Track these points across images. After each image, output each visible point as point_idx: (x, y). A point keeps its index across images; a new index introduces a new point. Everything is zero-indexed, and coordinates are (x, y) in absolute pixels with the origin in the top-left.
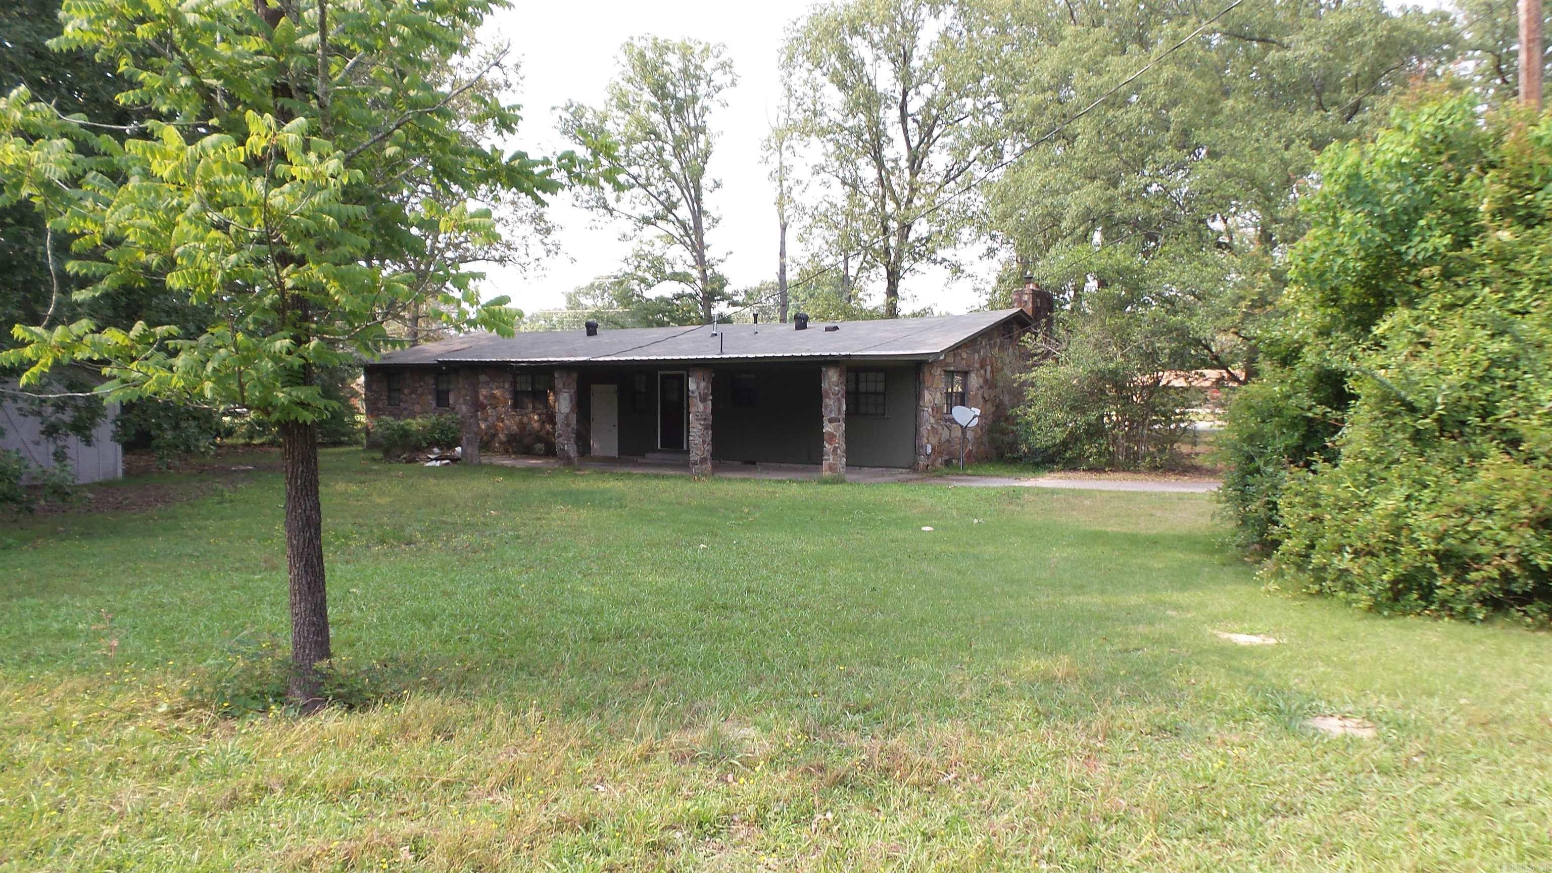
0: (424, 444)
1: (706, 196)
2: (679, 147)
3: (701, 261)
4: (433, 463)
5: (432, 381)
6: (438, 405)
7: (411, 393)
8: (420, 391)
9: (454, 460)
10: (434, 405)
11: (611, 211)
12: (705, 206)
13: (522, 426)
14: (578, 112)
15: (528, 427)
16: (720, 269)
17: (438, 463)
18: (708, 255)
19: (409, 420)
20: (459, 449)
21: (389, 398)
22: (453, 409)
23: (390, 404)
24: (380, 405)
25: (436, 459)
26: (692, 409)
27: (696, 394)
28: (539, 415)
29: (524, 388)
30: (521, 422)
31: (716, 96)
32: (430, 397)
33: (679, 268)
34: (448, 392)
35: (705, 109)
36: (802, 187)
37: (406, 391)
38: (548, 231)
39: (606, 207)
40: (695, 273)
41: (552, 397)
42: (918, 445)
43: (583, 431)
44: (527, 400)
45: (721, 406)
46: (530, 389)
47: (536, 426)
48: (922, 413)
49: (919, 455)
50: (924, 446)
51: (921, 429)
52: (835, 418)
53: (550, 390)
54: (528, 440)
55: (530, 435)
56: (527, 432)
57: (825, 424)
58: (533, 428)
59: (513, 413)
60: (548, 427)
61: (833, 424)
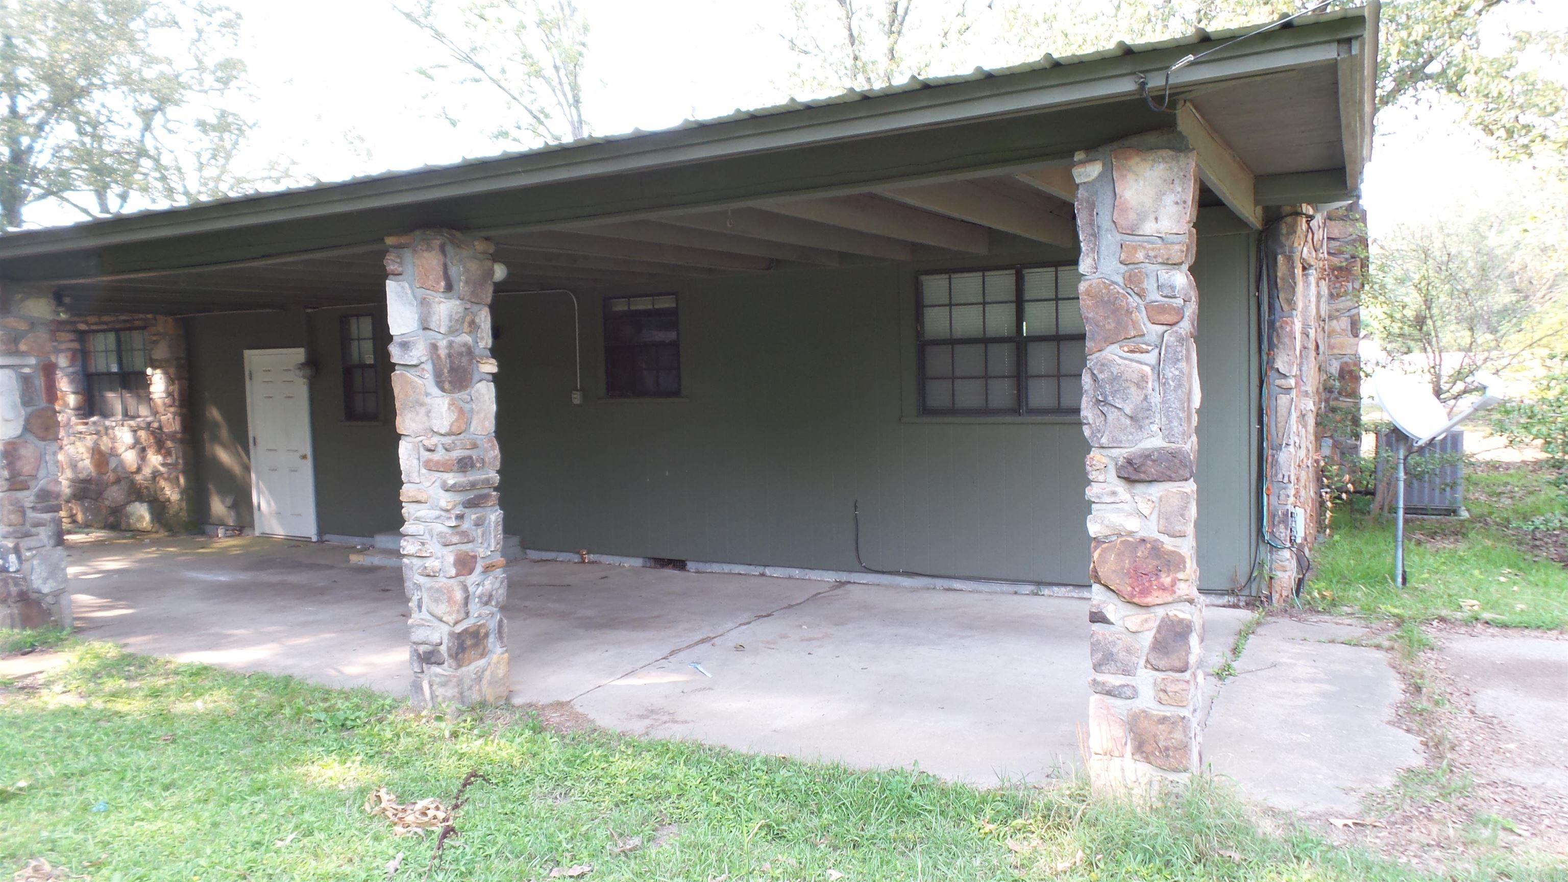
28: (135, 431)
29: (102, 366)
30: (97, 448)
41: (158, 383)
42: (1273, 516)
43: (237, 469)
44: (110, 395)
45: (577, 399)
46: (114, 368)
47: (130, 458)
48: (1283, 400)
49: (1273, 548)
50: (1288, 517)
51: (1283, 457)
52: (1174, 456)
53: (154, 367)
54: (115, 494)
55: (118, 481)
56: (111, 476)
57: (1091, 492)
58: (121, 463)
59: (81, 428)
60: (155, 460)
61: (1157, 490)
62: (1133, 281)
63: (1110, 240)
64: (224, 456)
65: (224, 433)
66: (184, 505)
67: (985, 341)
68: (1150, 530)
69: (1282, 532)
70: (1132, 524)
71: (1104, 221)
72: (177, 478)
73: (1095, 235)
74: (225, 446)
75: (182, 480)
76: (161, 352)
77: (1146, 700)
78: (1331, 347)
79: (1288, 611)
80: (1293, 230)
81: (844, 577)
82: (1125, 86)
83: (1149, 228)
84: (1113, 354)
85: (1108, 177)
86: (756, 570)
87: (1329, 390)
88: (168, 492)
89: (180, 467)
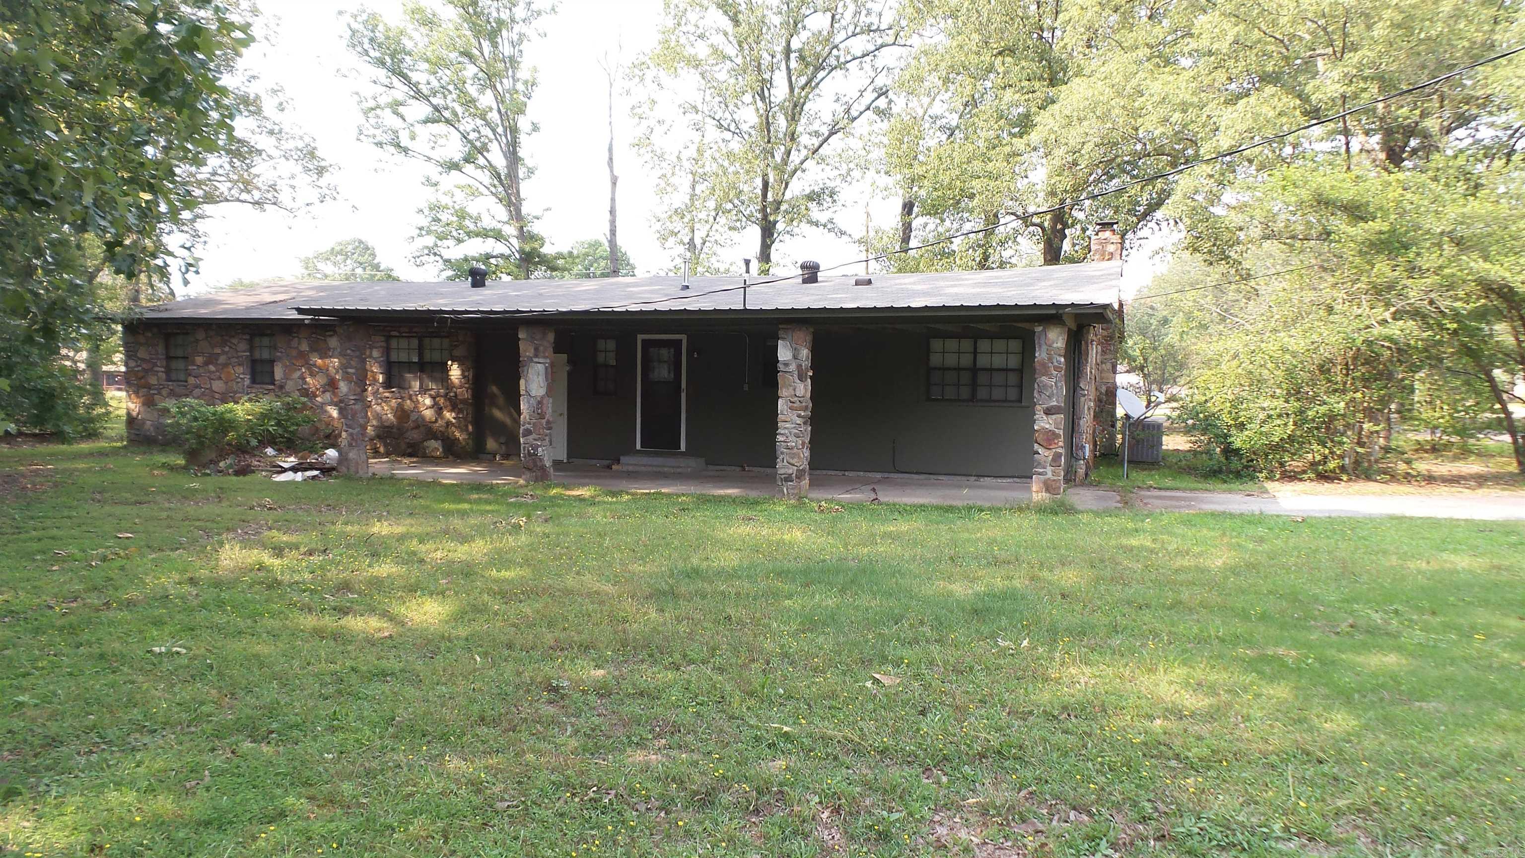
0: (254, 442)
1: (523, 138)
2: (490, 78)
3: (516, 214)
4: (288, 476)
5: (243, 346)
6: (254, 381)
7: (207, 364)
8: (222, 359)
9: (327, 470)
10: (247, 382)
11: (406, 150)
12: (521, 153)
13: (402, 414)
14: (372, 23)
15: (414, 417)
16: (536, 228)
17: (299, 477)
18: (524, 210)
19: (231, 405)
20: (332, 453)
21: (168, 371)
22: (281, 387)
23: (169, 379)
24: (153, 380)
25: (295, 469)
26: (783, 392)
27: (793, 367)
28: (433, 398)
29: (403, 357)
30: (400, 407)
31: (535, 23)
32: (240, 370)
33: (487, 223)
34: (272, 362)
35: (522, 36)
36: (664, 128)
37: (199, 360)
38: (321, 171)
39: (398, 146)
40: (510, 230)
41: (455, 372)
42: (1077, 446)
43: (508, 421)
44: (409, 376)
45: (746, 387)
46: (415, 359)
47: (429, 414)
48: (1083, 399)
49: (1077, 460)
50: (1083, 447)
51: (1081, 422)
52: (1059, 407)
53: (453, 361)
54: (414, 435)
55: (417, 427)
56: (411, 424)
57: (1036, 417)
58: (423, 418)
59: (387, 395)
60: (449, 415)
61: (1054, 417)
62: (1050, 359)
63: (1044, 347)
64: (498, 414)
65: (501, 400)
66: (470, 442)
67: (958, 369)
68: (1052, 428)
69: (1080, 453)
70: (1047, 426)
71: (1042, 342)
72: (467, 426)
73: (1040, 346)
74: (500, 409)
75: (470, 428)
76: (459, 352)
77: (1049, 475)
78: (1102, 378)
79: (1082, 484)
80: (1088, 332)
81: (886, 475)
82: (1054, 312)
83: (1055, 345)
84: (1044, 379)
85: (1044, 330)
86: (840, 473)
87: (1100, 400)
88: (457, 434)
89: (470, 419)
